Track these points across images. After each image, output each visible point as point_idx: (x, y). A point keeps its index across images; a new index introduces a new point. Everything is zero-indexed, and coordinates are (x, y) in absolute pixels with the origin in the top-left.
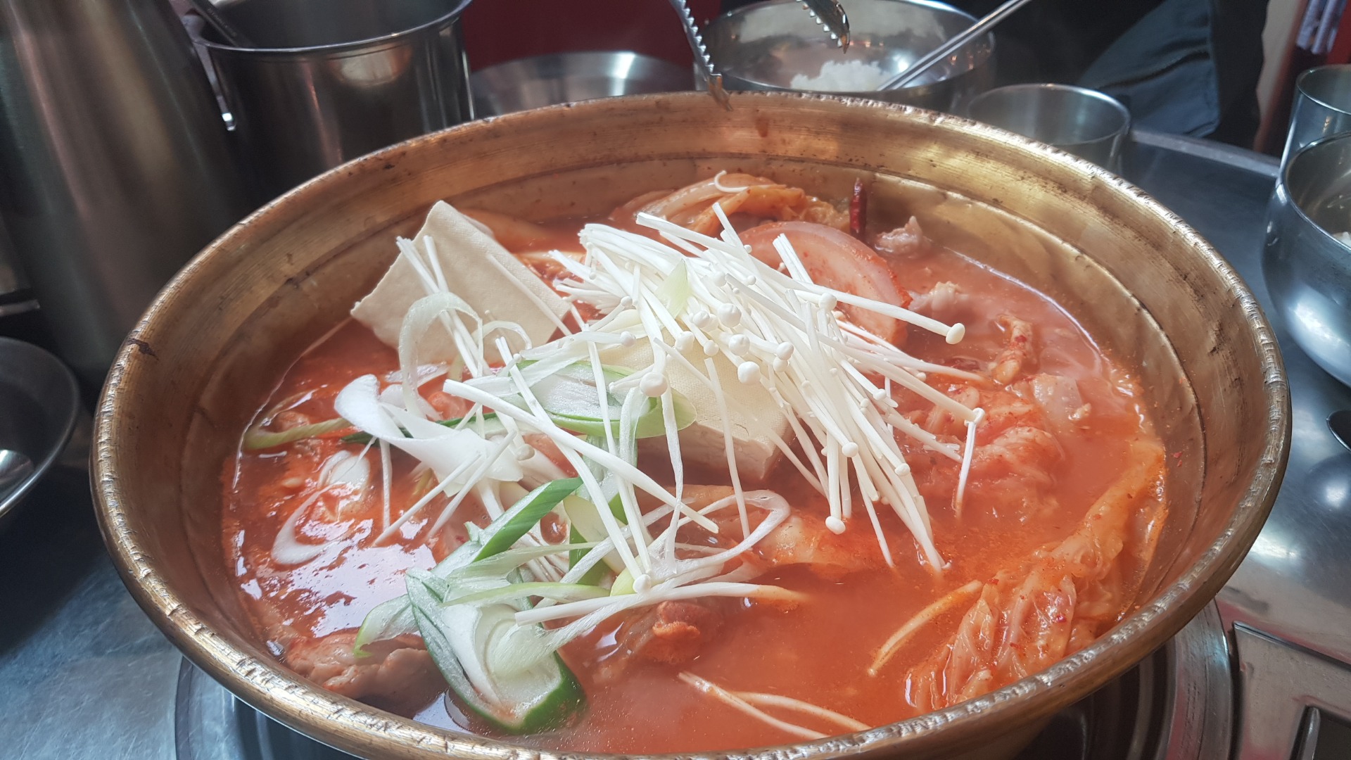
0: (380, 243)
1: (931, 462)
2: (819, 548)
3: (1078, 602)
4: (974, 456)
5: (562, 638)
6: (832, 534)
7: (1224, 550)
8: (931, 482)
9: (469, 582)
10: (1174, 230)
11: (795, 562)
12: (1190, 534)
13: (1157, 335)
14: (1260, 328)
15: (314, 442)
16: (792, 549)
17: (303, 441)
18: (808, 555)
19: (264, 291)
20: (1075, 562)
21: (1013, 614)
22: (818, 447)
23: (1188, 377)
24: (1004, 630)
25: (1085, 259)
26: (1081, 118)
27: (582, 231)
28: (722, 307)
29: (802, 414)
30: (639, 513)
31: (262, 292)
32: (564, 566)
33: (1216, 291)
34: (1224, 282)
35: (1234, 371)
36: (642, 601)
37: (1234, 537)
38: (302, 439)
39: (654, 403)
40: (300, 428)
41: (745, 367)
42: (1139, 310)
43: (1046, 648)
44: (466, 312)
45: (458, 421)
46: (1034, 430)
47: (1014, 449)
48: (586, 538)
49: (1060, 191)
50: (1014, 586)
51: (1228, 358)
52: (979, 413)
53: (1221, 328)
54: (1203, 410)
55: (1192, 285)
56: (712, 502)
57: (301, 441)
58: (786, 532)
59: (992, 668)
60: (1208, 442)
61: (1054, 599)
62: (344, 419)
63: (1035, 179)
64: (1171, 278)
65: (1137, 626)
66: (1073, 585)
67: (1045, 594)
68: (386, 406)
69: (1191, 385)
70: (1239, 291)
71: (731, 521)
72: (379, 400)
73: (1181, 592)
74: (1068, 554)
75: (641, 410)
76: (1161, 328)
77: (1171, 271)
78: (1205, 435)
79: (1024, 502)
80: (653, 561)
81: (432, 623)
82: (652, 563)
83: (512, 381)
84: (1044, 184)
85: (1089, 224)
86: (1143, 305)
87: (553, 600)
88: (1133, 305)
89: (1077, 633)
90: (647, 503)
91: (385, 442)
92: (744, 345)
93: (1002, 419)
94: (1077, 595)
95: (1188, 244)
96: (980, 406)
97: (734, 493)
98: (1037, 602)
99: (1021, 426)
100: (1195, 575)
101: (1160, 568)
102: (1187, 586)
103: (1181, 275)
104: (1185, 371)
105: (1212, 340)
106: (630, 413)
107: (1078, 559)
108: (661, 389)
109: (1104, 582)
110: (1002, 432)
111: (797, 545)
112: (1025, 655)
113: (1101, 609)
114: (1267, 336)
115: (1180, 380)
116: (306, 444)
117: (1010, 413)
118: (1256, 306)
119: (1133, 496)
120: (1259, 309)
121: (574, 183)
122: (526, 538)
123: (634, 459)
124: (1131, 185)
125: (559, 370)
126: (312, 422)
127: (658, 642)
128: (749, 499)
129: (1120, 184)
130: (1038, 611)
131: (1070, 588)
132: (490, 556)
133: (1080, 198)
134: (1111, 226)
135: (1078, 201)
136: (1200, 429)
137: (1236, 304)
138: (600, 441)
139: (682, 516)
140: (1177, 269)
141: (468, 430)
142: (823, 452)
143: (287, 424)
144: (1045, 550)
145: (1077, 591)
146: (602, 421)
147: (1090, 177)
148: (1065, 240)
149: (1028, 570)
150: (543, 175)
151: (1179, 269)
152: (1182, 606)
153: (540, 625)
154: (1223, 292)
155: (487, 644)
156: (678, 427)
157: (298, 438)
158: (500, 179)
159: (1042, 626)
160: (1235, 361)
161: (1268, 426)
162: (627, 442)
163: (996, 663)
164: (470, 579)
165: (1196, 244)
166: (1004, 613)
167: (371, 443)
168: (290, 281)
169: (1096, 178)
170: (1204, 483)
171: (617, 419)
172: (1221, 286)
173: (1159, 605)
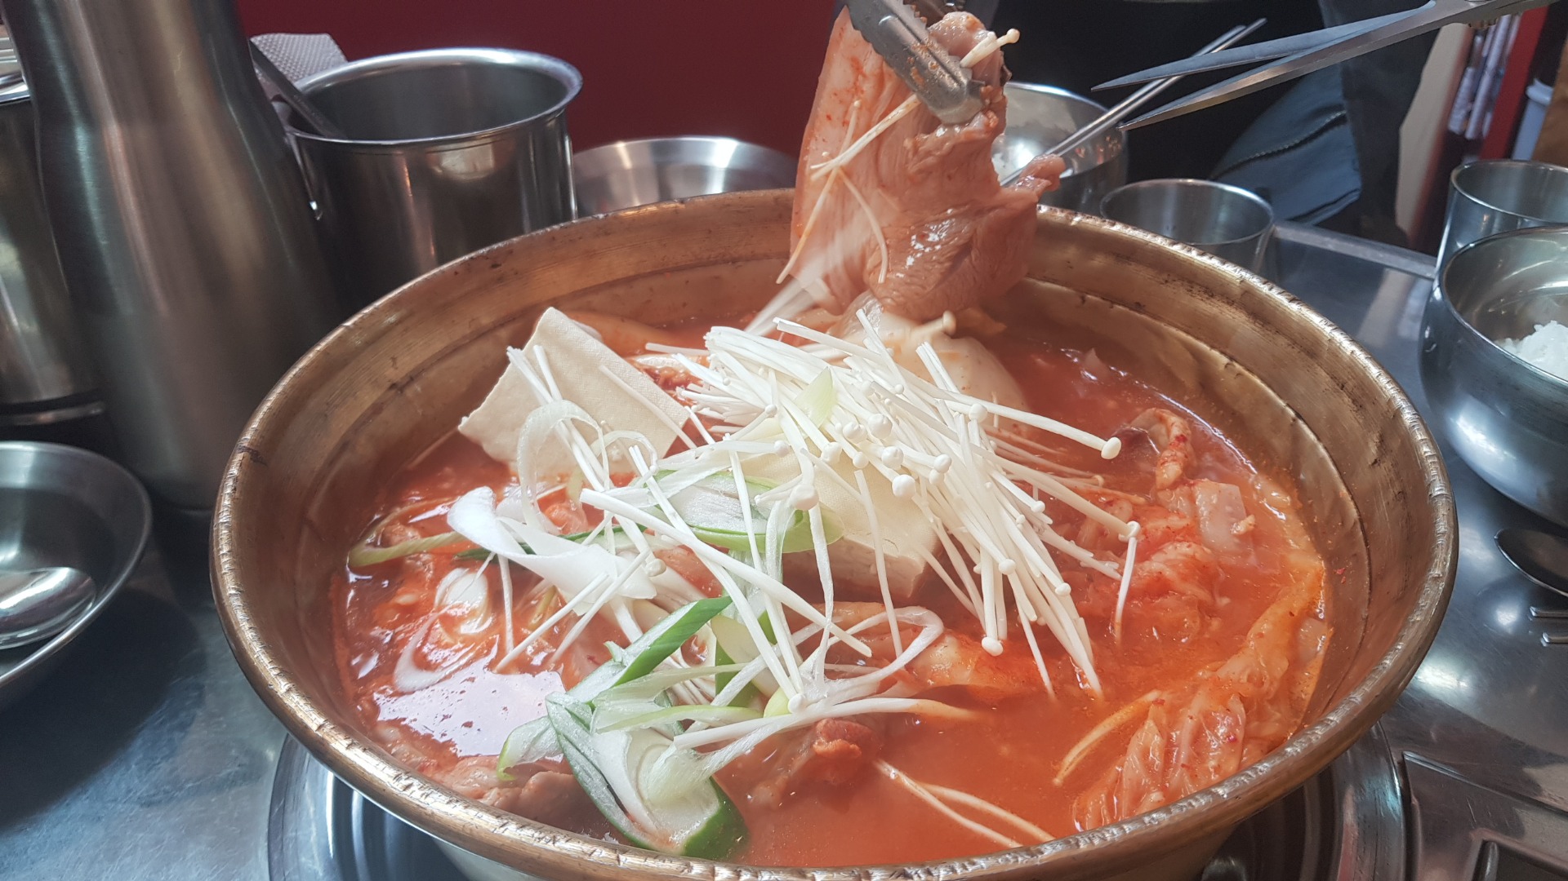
0: (486, 347)
1: (1088, 579)
2: (976, 670)
3: (1248, 722)
4: (1134, 573)
5: (719, 761)
6: (988, 655)
7: (1395, 664)
8: (1088, 601)
9: (617, 705)
10: (1330, 338)
11: (952, 683)
12: (1357, 652)
13: (1314, 447)
14: (1422, 440)
15: (425, 557)
16: (948, 670)
17: (415, 556)
18: (965, 676)
19: (368, 398)
20: (1242, 681)
21: (1182, 734)
22: (970, 564)
23: (1348, 490)
24: (1174, 751)
25: (1234, 366)
26: (1223, 216)
27: (708, 334)
28: (872, 419)
29: (953, 530)
30: (789, 632)
31: (366, 397)
32: (711, 690)
33: (1375, 401)
34: (1384, 392)
35: (1397, 484)
36: (797, 721)
37: (1404, 651)
38: (414, 554)
39: (800, 516)
40: (411, 543)
41: (899, 481)
42: (1294, 420)
43: (1217, 769)
44: (585, 421)
45: (587, 535)
46: (1194, 545)
47: (1172, 565)
48: (735, 660)
49: (1207, 296)
50: (1181, 706)
51: (1390, 471)
52: (1134, 526)
53: (1382, 440)
54: (1366, 525)
55: (1350, 395)
56: (862, 620)
57: (412, 556)
58: (940, 651)
59: (1163, 789)
60: (1372, 558)
61: (1223, 719)
62: (457, 533)
63: (1179, 283)
64: (1328, 388)
65: (1310, 740)
66: (1242, 705)
67: (1213, 714)
68: (502, 519)
69: (1352, 498)
70: (1400, 401)
71: (882, 639)
72: (496, 515)
73: (1353, 705)
74: (1234, 673)
75: (787, 523)
76: (1319, 439)
77: (1327, 380)
78: (1369, 551)
79: (1186, 623)
80: (804, 681)
81: (579, 751)
82: (804, 684)
83: (650, 493)
84: (1189, 288)
85: (1239, 330)
86: (1298, 415)
87: (704, 724)
88: (1289, 415)
89: (1248, 752)
90: (796, 622)
91: (505, 558)
92: (898, 458)
93: (1159, 533)
94: (1247, 716)
95: (1344, 352)
96: (1135, 518)
97: (885, 610)
98: (1207, 723)
99: (1180, 541)
100: (1366, 689)
101: (1328, 686)
102: (1359, 699)
103: (1338, 385)
104: (1345, 484)
105: (1373, 450)
106: (776, 526)
107: (1244, 679)
108: (811, 503)
109: (1271, 702)
110: (1160, 548)
111: (952, 666)
112: (1196, 776)
113: (1270, 729)
114: (1430, 448)
115: (1341, 493)
116: (417, 559)
117: (1168, 527)
118: (1417, 417)
119: (1296, 614)
120: (1421, 420)
121: (687, 282)
122: (669, 659)
123: (780, 574)
124: (1282, 290)
125: (699, 481)
126: (424, 536)
127: (819, 762)
128: (901, 616)
129: (1270, 289)
130: (1207, 732)
131: (1239, 709)
132: (636, 678)
133: (1228, 303)
134: (1262, 333)
135: (1226, 306)
136: (1363, 544)
137: (1397, 414)
138: (743, 554)
139: (831, 635)
140: (1333, 378)
141: (596, 546)
142: (976, 569)
143: (396, 539)
144: (1208, 670)
145: (1247, 710)
146: (747, 534)
147: (1238, 281)
148: (1213, 347)
149: (1195, 689)
150: (653, 274)
151: (1336, 378)
152: (1355, 719)
153: (694, 749)
154: (1383, 403)
155: (638, 769)
156: (827, 542)
157: (409, 553)
158: (610, 279)
159: (1213, 747)
160: (1398, 474)
161: (1434, 540)
162: (774, 558)
163: (1167, 784)
164: (618, 702)
165: (1352, 352)
166: (1173, 734)
167: (489, 559)
168: (393, 386)
169: (1245, 283)
170: (1369, 600)
171: (763, 532)
172: (1380, 396)
173: (1331, 718)
